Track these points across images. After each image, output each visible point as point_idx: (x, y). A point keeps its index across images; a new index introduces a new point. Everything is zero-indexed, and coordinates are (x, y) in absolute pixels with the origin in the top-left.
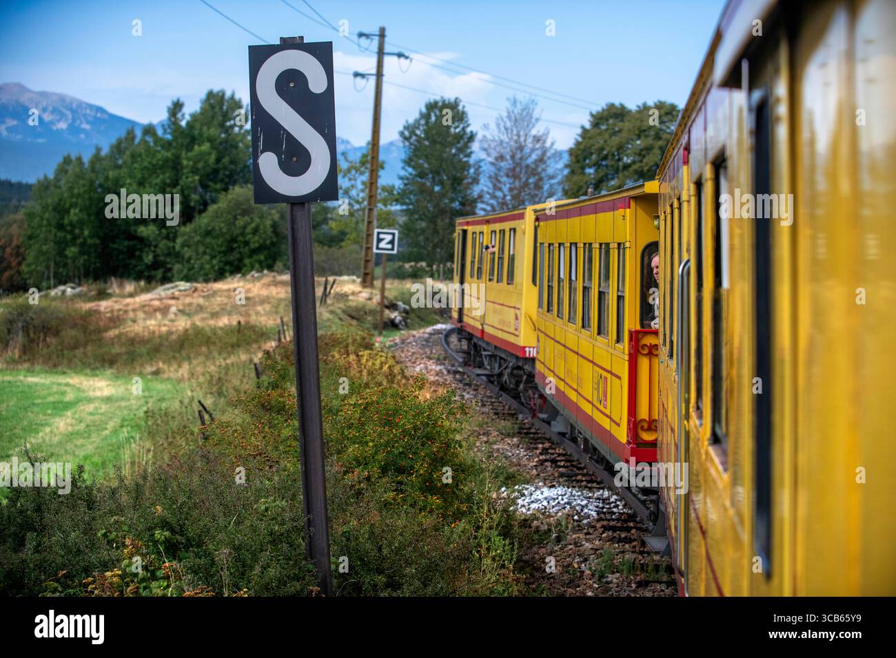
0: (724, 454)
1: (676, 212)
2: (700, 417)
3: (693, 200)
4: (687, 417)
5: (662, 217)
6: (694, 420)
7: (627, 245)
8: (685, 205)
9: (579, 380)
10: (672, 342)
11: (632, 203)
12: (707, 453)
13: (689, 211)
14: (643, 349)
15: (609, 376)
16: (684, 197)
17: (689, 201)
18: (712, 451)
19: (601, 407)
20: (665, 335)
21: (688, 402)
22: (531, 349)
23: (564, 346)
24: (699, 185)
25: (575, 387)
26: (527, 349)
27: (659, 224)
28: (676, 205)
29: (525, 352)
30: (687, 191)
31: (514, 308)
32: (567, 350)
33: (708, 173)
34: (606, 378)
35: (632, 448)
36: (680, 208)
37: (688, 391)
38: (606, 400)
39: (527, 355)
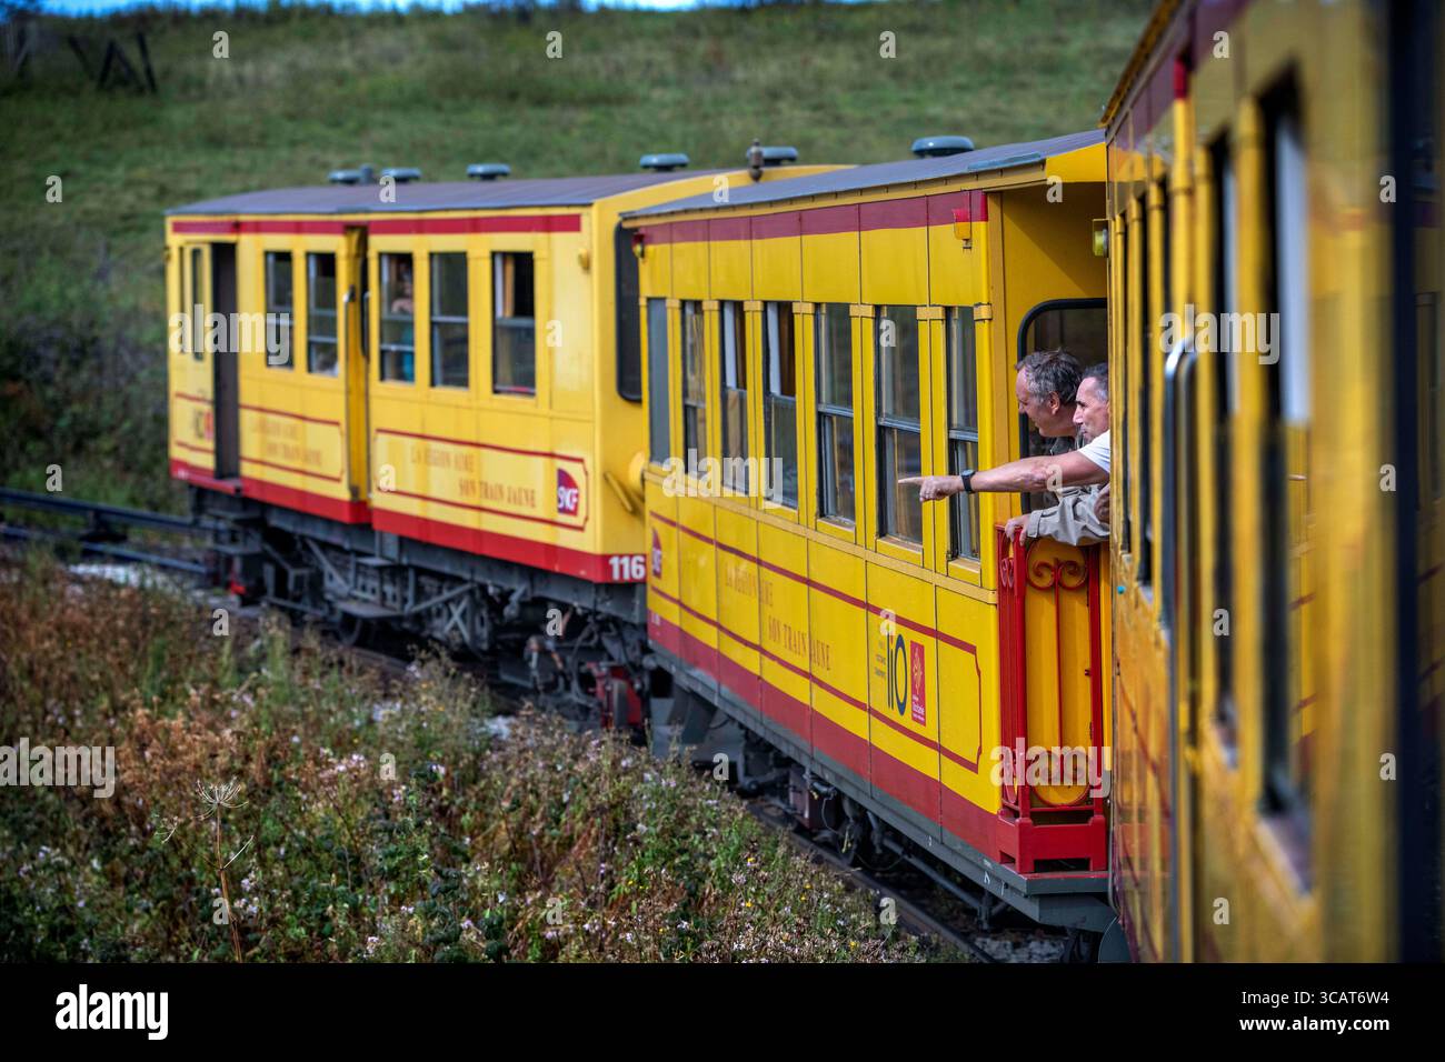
0: (1300, 843)
1: (1156, 219)
2: (1231, 739)
3: (1203, 193)
4: (1194, 737)
5: (1116, 226)
6: (1213, 752)
7: (983, 312)
8: (1180, 205)
9: (816, 649)
10: (1147, 546)
11: (994, 209)
12: (1253, 841)
13: (1192, 219)
14: (1039, 575)
15: (929, 643)
16: (1179, 180)
17: (1190, 192)
18: (1267, 834)
19: (906, 720)
20: (1127, 524)
21: (1194, 701)
22: (625, 561)
23: (759, 562)
24: (1220, 152)
25: (805, 667)
26: (614, 561)
27: (1107, 243)
28: (1154, 198)
29: (609, 568)
30: (1185, 162)
31: (551, 455)
32: (764, 570)
33: (1246, 124)
34: (918, 650)
35: (1021, 825)
36: (1166, 207)
37: (1194, 672)
38: (922, 703)
39: (616, 576)
